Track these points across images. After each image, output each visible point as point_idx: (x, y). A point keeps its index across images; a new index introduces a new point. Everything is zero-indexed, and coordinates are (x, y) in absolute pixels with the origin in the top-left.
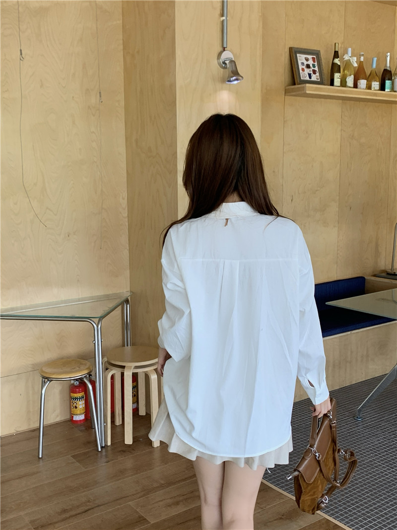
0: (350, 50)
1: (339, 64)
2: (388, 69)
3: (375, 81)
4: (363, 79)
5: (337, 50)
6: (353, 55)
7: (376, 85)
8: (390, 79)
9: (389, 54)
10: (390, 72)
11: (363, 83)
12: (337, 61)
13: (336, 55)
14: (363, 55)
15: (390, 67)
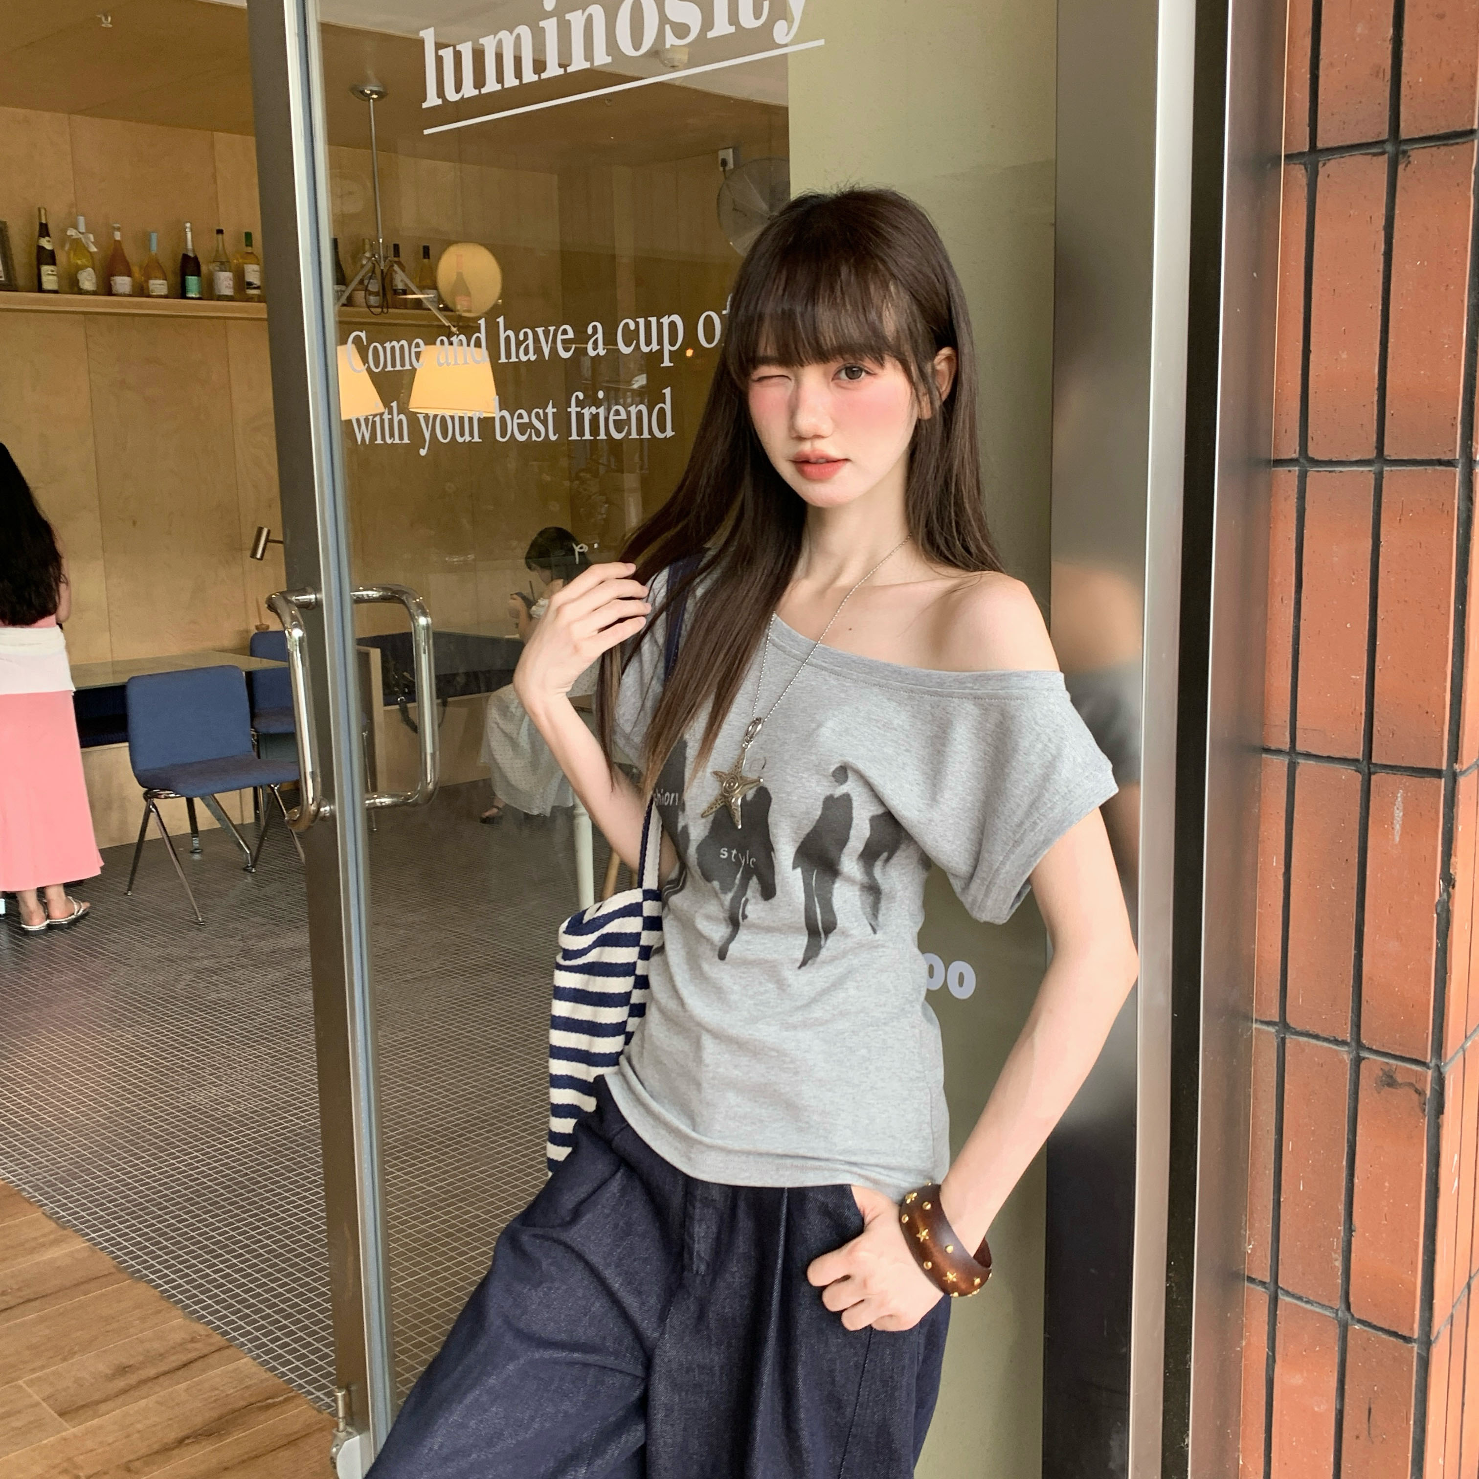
0: (81, 220)
1: (48, 247)
2: (191, 254)
3: (156, 278)
4: (122, 274)
5: (44, 221)
6: (88, 231)
7: (158, 286)
8: (197, 272)
9: (188, 225)
10: (196, 258)
11: (122, 283)
12: (46, 243)
13: (44, 230)
14: (118, 229)
15: (193, 250)
